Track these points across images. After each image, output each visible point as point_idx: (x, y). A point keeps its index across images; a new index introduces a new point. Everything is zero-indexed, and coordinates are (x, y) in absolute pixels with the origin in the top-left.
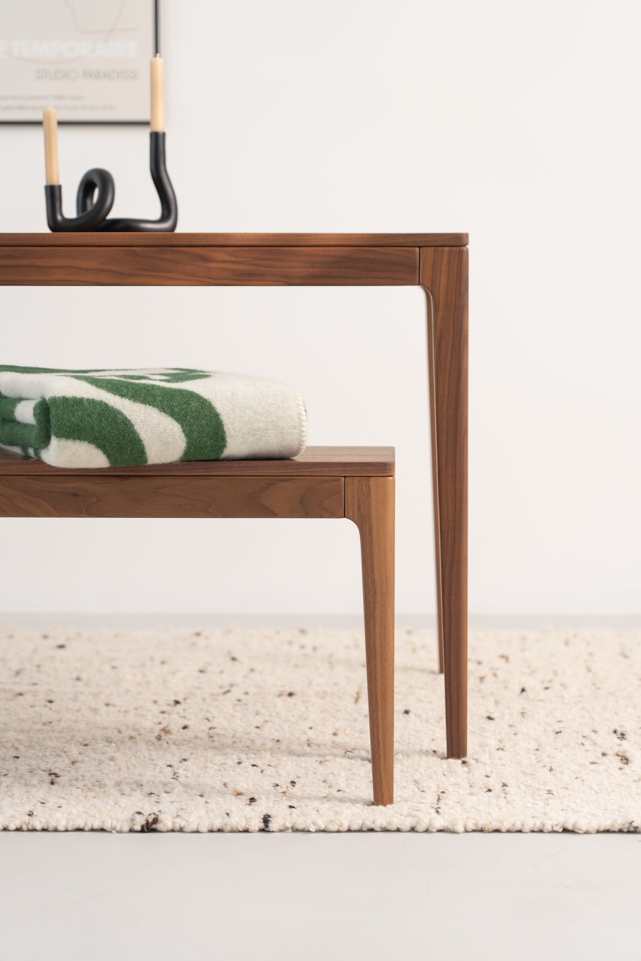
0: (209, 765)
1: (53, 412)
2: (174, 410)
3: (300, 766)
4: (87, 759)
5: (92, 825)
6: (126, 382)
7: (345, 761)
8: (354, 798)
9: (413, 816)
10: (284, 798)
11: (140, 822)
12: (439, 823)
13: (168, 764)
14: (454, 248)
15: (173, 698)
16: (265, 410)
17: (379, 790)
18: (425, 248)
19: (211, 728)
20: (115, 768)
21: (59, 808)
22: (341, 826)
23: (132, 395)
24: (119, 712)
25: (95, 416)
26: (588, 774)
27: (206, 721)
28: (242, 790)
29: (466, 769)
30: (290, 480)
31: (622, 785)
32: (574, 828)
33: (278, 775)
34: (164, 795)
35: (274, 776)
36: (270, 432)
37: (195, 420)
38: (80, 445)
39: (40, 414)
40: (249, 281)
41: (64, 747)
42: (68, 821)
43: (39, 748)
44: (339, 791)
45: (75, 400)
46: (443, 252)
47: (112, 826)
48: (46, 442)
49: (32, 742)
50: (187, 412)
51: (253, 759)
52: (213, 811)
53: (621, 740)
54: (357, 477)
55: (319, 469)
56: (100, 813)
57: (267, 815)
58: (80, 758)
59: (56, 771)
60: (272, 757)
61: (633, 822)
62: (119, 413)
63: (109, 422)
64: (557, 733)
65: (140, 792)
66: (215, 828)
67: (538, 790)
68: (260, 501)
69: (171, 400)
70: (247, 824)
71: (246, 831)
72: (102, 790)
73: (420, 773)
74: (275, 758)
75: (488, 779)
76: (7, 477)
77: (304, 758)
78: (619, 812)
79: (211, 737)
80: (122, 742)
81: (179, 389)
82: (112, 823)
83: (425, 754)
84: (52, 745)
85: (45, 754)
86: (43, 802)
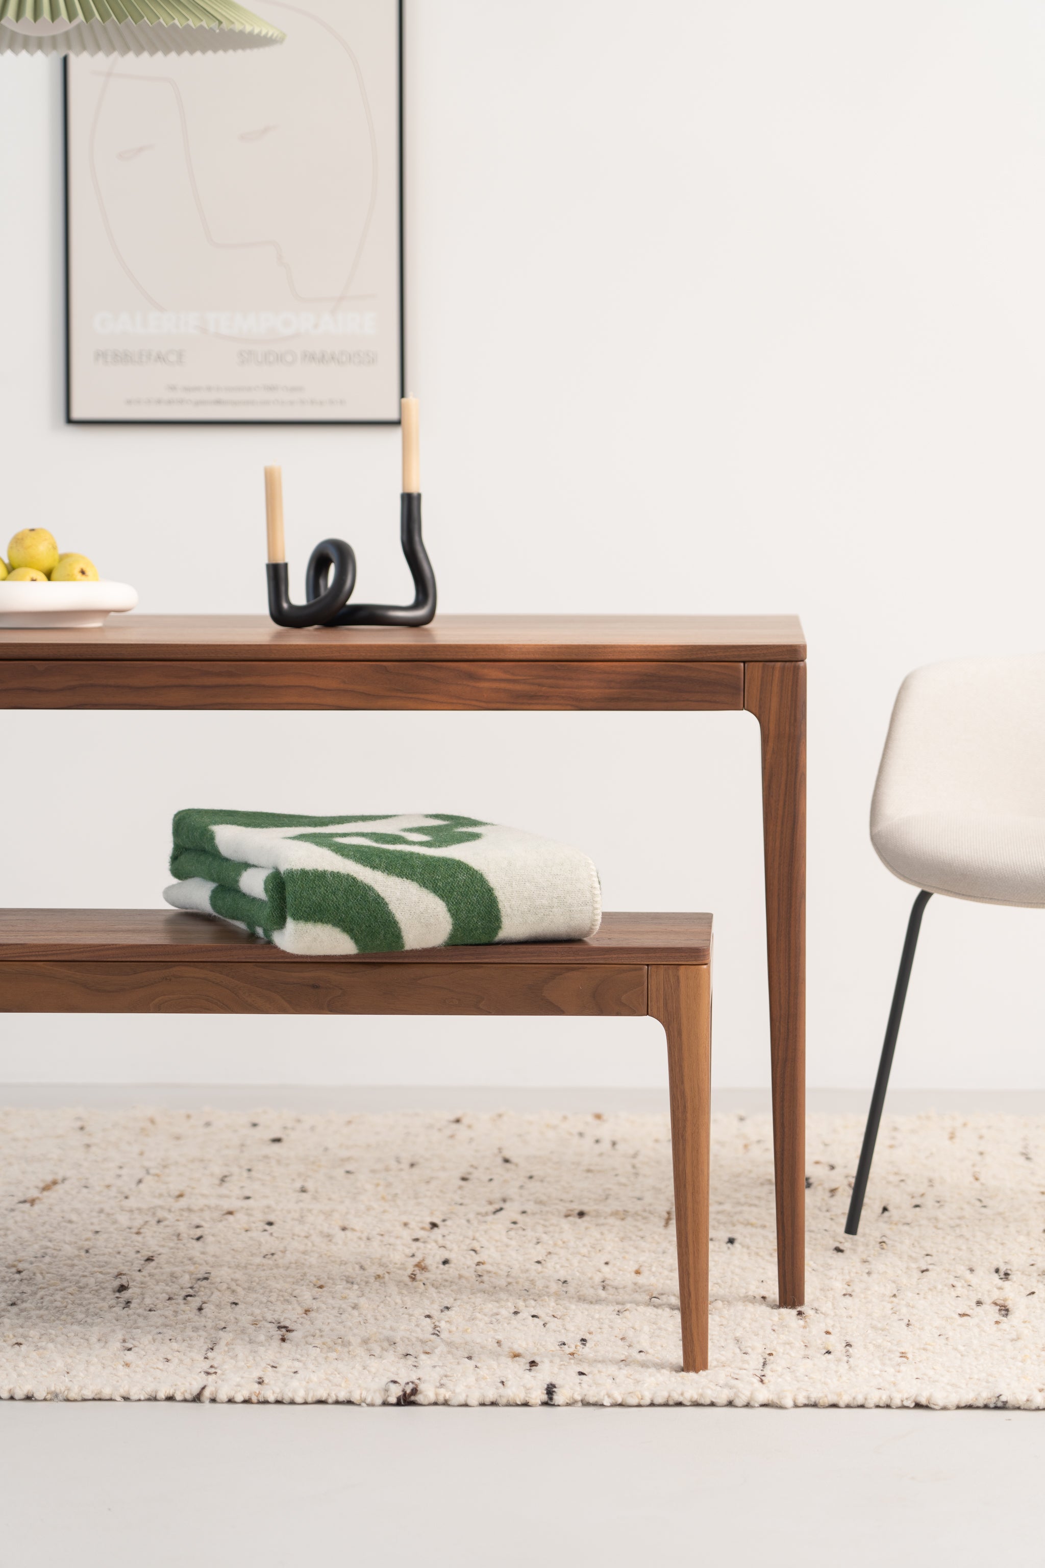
0: (479, 1315)
1: (289, 889)
2: (437, 884)
3: (593, 1318)
4: (324, 1306)
5: (337, 1396)
6: (378, 849)
7: (650, 1311)
8: (659, 1361)
9: (731, 1388)
10: (572, 1361)
11: (395, 1393)
12: (763, 1395)
13: (426, 1314)
14: (787, 664)
15: (429, 1219)
16: (549, 883)
17: (690, 1353)
18: (752, 663)
19: (478, 1264)
20: (360, 1319)
21: (295, 1374)
22: (642, 1399)
23: (386, 867)
24: (360, 1238)
25: (340, 894)
26: (954, 1330)
27: (473, 1253)
28: (521, 1351)
29: (802, 1322)
30: (580, 968)
31: (996, 1346)
32: (929, 1403)
33: (565, 1329)
34: (423, 1357)
35: (559, 1331)
36: (554, 910)
37: (463, 897)
38: (322, 929)
39: (272, 890)
40: (530, 704)
41: (294, 1290)
42: (307, 1391)
43: (261, 1291)
44: (640, 1352)
45: (317, 874)
46: (773, 668)
47: (361, 1397)
48: (280, 923)
49: (252, 1282)
50: (454, 886)
51: (534, 1307)
52: (484, 1378)
53: (1004, 1281)
54: (662, 966)
55: (615, 956)
56: (346, 1381)
57: (551, 1384)
58: (315, 1305)
59: (287, 1324)
60: (557, 1304)
61: (1001, 1395)
62: (370, 889)
63: (357, 900)
64: (923, 1272)
65: (393, 1353)
66: (488, 1400)
67: (889, 1351)
68: (543, 995)
69: (434, 872)
70: (527, 1396)
71: (526, 1404)
72: (346, 1349)
73: (744, 1328)
74: (561, 1305)
75: (828, 1336)
76: (231, 964)
77: (597, 1307)
78: (987, 1382)
79: (480, 1276)
80: (367, 1282)
81: (443, 857)
82: (361, 1394)
83: (751, 1302)
84: (278, 1286)
85: (270, 1299)
86: (274, 1365)
